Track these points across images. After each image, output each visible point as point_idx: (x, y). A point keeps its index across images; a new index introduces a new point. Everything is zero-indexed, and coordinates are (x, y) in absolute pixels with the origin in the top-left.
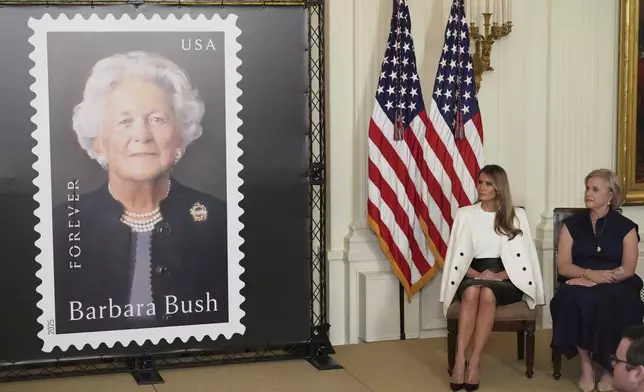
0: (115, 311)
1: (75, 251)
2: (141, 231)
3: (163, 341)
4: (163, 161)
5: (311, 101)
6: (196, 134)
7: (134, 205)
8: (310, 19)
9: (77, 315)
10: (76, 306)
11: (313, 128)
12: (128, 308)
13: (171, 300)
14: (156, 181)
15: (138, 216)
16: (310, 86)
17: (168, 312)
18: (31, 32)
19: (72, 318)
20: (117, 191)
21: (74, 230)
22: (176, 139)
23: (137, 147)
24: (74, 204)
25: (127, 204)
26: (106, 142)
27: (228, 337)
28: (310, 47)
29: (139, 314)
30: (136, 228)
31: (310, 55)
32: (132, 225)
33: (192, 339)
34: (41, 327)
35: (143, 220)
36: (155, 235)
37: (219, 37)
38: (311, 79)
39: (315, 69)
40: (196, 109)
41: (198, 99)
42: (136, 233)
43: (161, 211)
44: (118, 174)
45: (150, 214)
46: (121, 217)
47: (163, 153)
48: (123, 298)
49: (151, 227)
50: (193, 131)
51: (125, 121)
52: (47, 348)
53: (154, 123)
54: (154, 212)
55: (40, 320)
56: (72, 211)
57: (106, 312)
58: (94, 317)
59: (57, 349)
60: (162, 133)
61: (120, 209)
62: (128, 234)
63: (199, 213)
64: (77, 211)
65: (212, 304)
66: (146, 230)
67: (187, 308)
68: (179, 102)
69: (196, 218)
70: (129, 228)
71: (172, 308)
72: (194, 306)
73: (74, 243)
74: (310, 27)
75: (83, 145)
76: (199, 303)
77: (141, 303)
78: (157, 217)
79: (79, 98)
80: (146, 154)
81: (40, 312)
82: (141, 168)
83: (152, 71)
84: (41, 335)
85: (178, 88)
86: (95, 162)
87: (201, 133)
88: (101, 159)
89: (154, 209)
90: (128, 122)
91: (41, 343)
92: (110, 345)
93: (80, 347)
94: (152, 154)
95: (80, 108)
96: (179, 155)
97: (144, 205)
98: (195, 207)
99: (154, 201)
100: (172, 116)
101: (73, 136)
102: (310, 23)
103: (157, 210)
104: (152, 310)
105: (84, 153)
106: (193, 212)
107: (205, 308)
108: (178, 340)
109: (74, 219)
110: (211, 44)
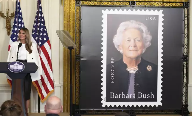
0: (124, 96)
1: (112, 78)
2: (132, 73)
3: (137, 106)
4: (139, 52)
5: (184, 36)
6: (149, 45)
7: (130, 65)
8: (185, 12)
9: (112, 96)
10: (112, 94)
11: (185, 44)
12: (127, 95)
13: (140, 94)
14: (137, 58)
15: (131, 68)
16: (184, 32)
17: (139, 97)
18: (103, 14)
19: (111, 97)
20: (125, 61)
21: (113, 72)
22: (143, 46)
23: (132, 48)
24: (113, 64)
25: (128, 65)
26: (123, 46)
27: (157, 106)
28: (185, 20)
29: (130, 97)
30: (130, 72)
31: (184, 22)
32: (129, 71)
33: (146, 106)
34: (102, 99)
35: (132, 70)
36: (136, 74)
37: (157, 17)
38: (184, 30)
39: (186, 27)
40: (150, 38)
41: (150, 34)
42: (130, 74)
43: (138, 67)
44: (126, 56)
45: (135, 68)
46: (126, 68)
47: (139, 50)
48: (126, 93)
49: (135, 72)
50: (148, 44)
51: (128, 41)
52: (103, 106)
53: (137, 41)
54: (136, 68)
55: (102, 97)
56: (112, 66)
57: (121, 96)
58: (117, 98)
59: (106, 106)
60: (139, 44)
61: (126, 66)
62: (128, 74)
63: (149, 68)
64: (114, 66)
65: (152, 96)
66: (133, 73)
67: (145, 97)
68: (145, 35)
69: (148, 70)
70: (128, 72)
71: (140, 96)
72: (147, 96)
73: (112, 75)
74: (185, 14)
75: (116, 47)
76: (148, 95)
77: (131, 94)
78: (137, 69)
79: (115, 33)
80: (134, 50)
81: (102, 95)
82: (133, 54)
83: (137, 26)
84: (102, 102)
85: (144, 31)
86: (119, 52)
87: (151, 45)
88: (121, 51)
89: (136, 67)
90: (129, 41)
91: (102, 104)
92: (122, 106)
93: (113, 106)
94: (136, 50)
95: (115, 36)
96: (144, 51)
97: (133, 65)
98: (148, 67)
99: (136, 64)
100: (142, 39)
101: (113, 44)
102: (185, 13)
103: (137, 67)
104: (134, 97)
105: (116, 49)
106: (147, 68)
107: (150, 97)
108: (142, 106)
109: (113, 68)
110: (154, 18)
